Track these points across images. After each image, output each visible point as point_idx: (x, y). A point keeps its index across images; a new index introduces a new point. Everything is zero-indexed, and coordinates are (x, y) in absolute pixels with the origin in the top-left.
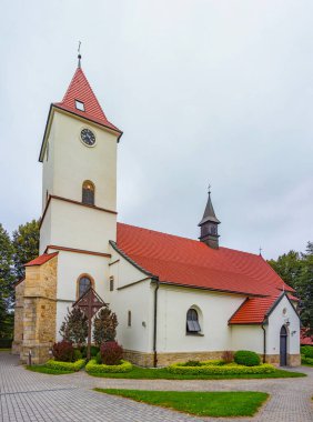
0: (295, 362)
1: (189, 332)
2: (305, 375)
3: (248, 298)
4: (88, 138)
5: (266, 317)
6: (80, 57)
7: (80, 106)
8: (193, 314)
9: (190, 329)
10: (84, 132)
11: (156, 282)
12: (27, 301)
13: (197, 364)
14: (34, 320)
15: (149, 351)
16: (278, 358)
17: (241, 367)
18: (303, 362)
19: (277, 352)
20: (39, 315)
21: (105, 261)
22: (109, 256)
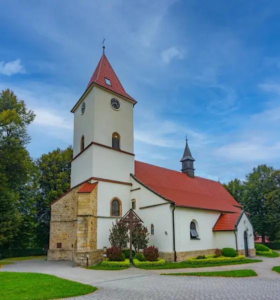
0: (253, 254)
1: (193, 238)
2: (261, 261)
3: (222, 214)
4: (115, 105)
5: (236, 226)
6: (104, 47)
7: (108, 82)
8: (193, 225)
9: (193, 235)
10: (113, 101)
11: (173, 205)
12: (80, 219)
13: (204, 258)
14: (86, 232)
15: (171, 251)
16: (244, 252)
17: (229, 258)
18: (257, 254)
19: (243, 248)
20: (89, 228)
21: (128, 188)
22: (131, 185)
